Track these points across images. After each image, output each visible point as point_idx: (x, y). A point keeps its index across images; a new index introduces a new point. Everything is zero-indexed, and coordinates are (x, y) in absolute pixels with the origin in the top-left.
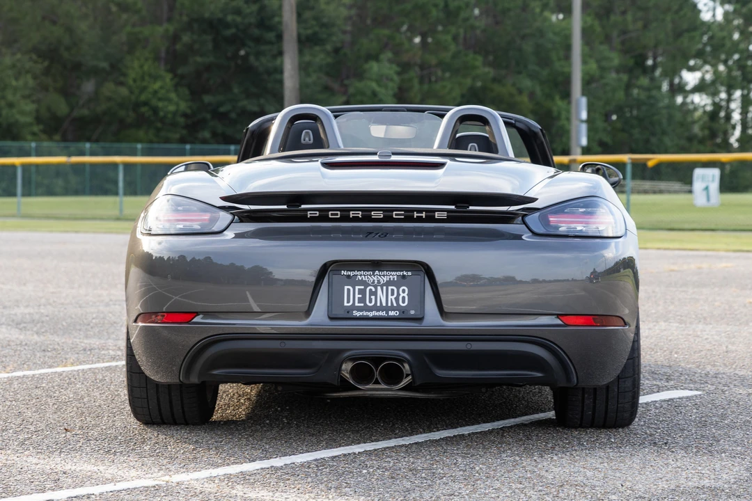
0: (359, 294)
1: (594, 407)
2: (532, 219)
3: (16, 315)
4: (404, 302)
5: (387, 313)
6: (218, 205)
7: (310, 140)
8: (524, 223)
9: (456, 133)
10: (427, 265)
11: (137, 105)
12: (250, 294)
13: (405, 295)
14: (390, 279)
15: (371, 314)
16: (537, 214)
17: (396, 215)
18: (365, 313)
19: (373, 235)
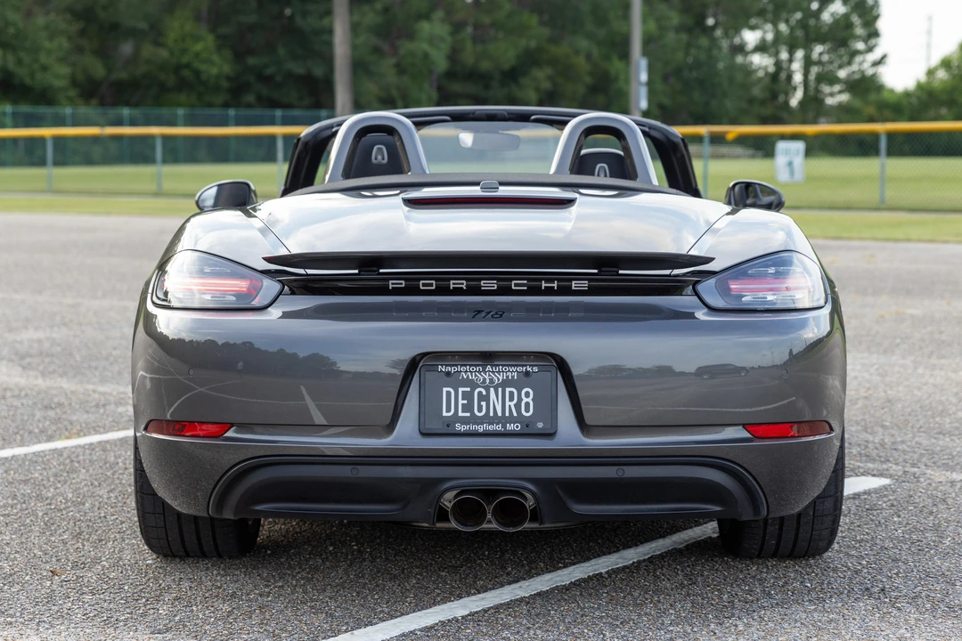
0: (463, 399)
1: (780, 536)
2: (707, 287)
3: (21, 342)
4: (527, 410)
5: (504, 426)
6: (260, 269)
7: (383, 159)
8: (696, 293)
9: (581, 149)
10: (562, 359)
11: (178, 68)
12: (307, 390)
13: (529, 400)
14: (507, 377)
15: (481, 429)
16: (712, 281)
17: (516, 285)
18: (473, 427)
19: (483, 314)
